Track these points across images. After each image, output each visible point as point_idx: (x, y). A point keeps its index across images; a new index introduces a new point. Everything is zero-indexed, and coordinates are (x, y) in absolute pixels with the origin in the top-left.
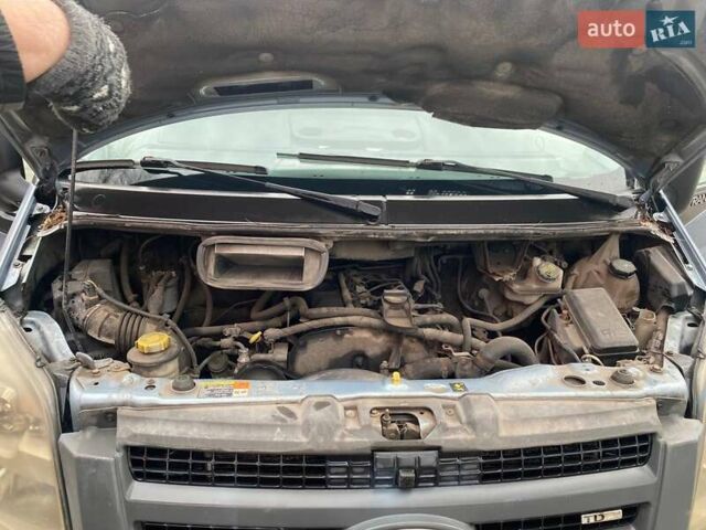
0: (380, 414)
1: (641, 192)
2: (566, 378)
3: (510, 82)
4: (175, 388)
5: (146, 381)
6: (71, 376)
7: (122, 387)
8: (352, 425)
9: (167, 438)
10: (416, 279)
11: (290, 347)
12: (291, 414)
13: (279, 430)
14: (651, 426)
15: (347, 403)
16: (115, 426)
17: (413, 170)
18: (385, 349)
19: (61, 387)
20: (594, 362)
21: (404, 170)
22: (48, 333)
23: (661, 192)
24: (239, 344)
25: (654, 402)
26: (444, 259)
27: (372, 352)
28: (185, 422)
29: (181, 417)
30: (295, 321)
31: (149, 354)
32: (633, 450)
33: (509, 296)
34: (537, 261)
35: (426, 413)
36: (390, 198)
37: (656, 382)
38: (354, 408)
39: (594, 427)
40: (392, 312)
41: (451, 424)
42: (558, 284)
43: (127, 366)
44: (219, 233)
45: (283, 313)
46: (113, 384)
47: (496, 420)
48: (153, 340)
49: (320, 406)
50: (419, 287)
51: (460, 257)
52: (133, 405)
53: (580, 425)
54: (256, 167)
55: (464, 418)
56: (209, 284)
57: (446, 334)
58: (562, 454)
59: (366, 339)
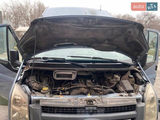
0: (86, 101)
1: (134, 63)
2: (120, 95)
3: (108, 44)
4: (50, 96)
5: (44, 95)
6: (31, 94)
7: (40, 96)
8: (81, 102)
9: (49, 105)
10: (93, 79)
11: (69, 92)
12: (71, 101)
13: (68, 103)
14: (135, 103)
15: (80, 99)
16: (39, 103)
17: (91, 59)
18: (87, 92)
19: (29, 96)
20: (126, 93)
21: (90, 59)
22: (26, 88)
23: (138, 63)
24: (60, 91)
25: (136, 99)
26: (98, 75)
27: (85, 92)
28: (52, 102)
29: (51, 101)
30: (70, 86)
31: (45, 91)
32: (132, 108)
33: (110, 82)
34: (115, 75)
35: (94, 101)
36: (87, 64)
37: (136, 96)
38: (82, 100)
39: (125, 103)
40: (88, 84)
41: (99, 102)
42: (119, 79)
43: (41, 93)
44: (57, 70)
45: (68, 85)
46: (39, 96)
47: (107, 102)
48: (45, 89)
49: (75, 99)
50: (93, 81)
51: (101, 75)
52: (43, 99)
53: (122, 103)
54: (63, 58)
55: (101, 101)
56: (55, 79)
57: (99, 89)
58: (119, 108)
59: (84, 90)
